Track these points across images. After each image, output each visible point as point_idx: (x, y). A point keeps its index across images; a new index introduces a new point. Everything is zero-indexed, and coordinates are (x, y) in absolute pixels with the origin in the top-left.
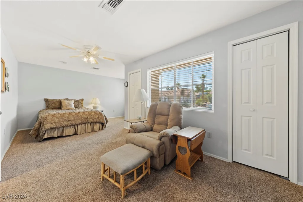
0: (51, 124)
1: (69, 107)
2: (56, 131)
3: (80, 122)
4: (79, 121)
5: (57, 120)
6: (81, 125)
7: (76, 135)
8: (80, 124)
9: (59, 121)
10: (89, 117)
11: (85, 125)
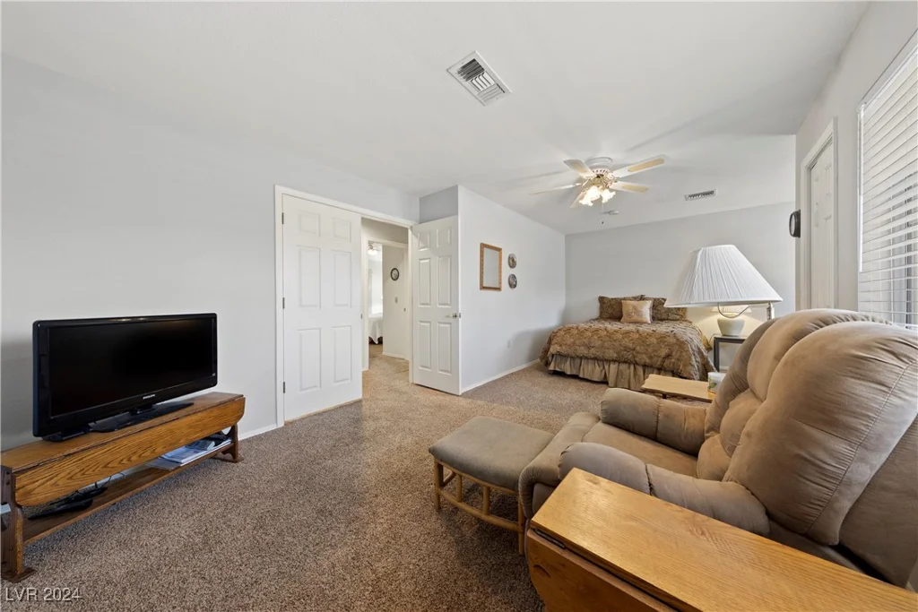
0: (561, 346)
1: (635, 317)
2: (568, 363)
3: (612, 354)
4: (611, 351)
5: (570, 341)
6: (617, 364)
7: (604, 386)
8: (614, 361)
9: (574, 343)
10: (638, 348)
11: (629, 368)
